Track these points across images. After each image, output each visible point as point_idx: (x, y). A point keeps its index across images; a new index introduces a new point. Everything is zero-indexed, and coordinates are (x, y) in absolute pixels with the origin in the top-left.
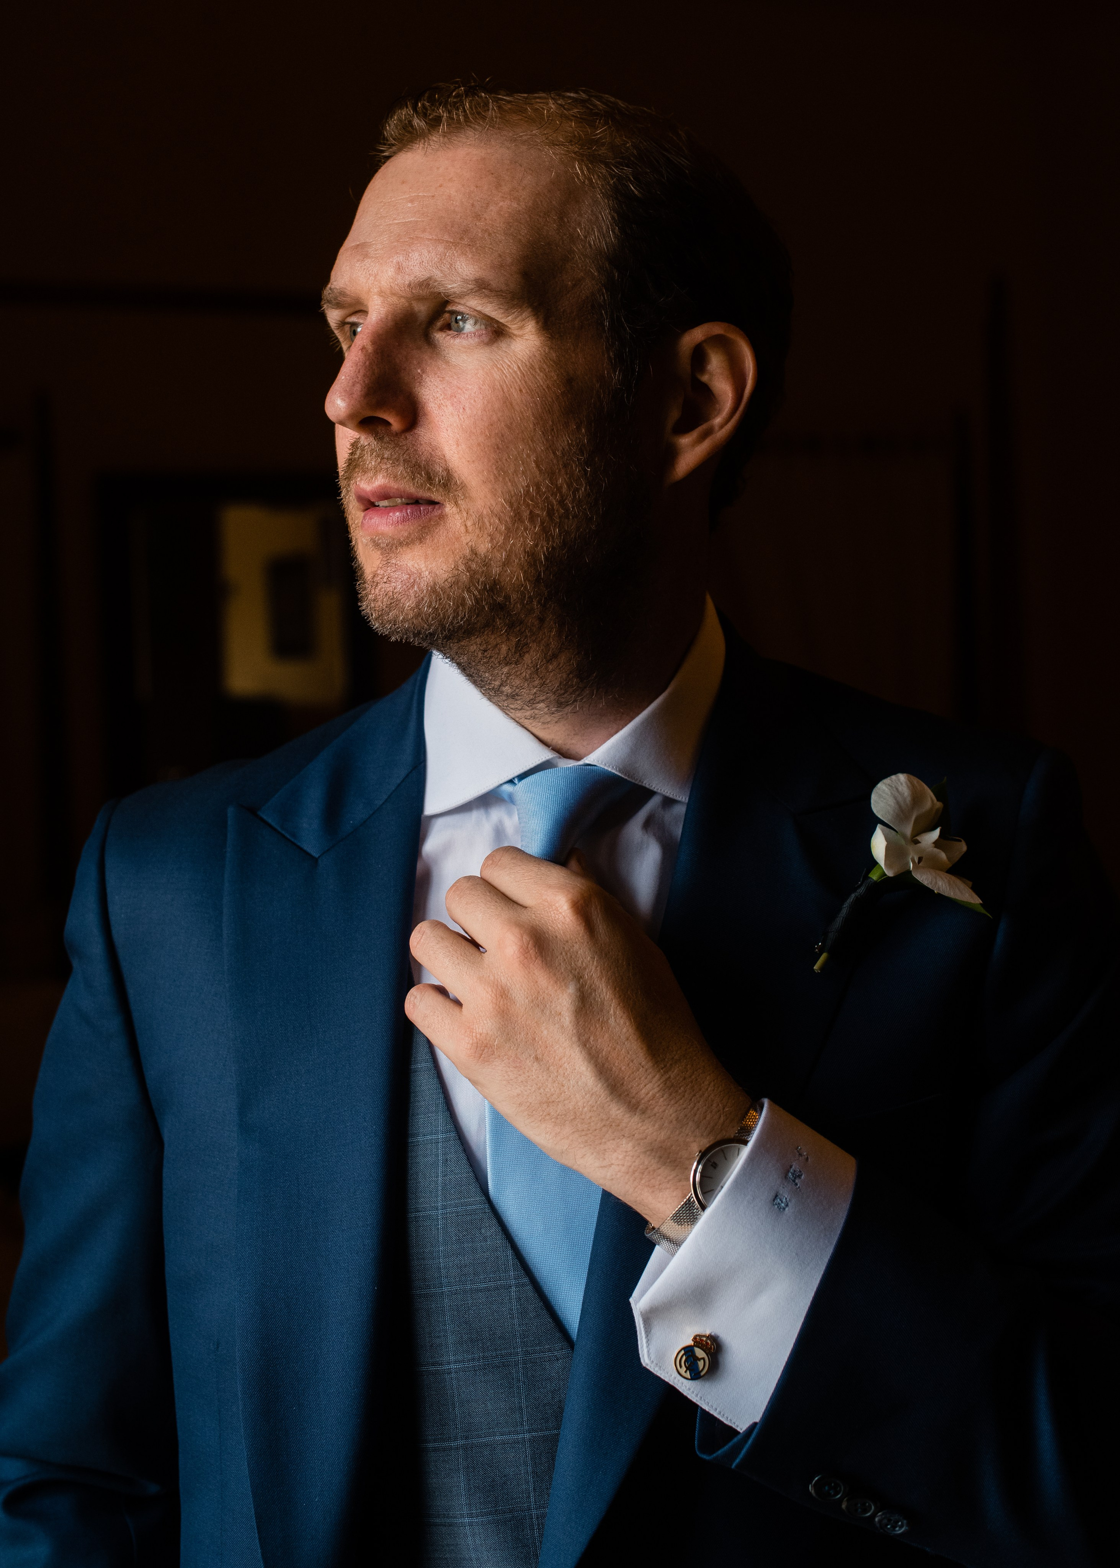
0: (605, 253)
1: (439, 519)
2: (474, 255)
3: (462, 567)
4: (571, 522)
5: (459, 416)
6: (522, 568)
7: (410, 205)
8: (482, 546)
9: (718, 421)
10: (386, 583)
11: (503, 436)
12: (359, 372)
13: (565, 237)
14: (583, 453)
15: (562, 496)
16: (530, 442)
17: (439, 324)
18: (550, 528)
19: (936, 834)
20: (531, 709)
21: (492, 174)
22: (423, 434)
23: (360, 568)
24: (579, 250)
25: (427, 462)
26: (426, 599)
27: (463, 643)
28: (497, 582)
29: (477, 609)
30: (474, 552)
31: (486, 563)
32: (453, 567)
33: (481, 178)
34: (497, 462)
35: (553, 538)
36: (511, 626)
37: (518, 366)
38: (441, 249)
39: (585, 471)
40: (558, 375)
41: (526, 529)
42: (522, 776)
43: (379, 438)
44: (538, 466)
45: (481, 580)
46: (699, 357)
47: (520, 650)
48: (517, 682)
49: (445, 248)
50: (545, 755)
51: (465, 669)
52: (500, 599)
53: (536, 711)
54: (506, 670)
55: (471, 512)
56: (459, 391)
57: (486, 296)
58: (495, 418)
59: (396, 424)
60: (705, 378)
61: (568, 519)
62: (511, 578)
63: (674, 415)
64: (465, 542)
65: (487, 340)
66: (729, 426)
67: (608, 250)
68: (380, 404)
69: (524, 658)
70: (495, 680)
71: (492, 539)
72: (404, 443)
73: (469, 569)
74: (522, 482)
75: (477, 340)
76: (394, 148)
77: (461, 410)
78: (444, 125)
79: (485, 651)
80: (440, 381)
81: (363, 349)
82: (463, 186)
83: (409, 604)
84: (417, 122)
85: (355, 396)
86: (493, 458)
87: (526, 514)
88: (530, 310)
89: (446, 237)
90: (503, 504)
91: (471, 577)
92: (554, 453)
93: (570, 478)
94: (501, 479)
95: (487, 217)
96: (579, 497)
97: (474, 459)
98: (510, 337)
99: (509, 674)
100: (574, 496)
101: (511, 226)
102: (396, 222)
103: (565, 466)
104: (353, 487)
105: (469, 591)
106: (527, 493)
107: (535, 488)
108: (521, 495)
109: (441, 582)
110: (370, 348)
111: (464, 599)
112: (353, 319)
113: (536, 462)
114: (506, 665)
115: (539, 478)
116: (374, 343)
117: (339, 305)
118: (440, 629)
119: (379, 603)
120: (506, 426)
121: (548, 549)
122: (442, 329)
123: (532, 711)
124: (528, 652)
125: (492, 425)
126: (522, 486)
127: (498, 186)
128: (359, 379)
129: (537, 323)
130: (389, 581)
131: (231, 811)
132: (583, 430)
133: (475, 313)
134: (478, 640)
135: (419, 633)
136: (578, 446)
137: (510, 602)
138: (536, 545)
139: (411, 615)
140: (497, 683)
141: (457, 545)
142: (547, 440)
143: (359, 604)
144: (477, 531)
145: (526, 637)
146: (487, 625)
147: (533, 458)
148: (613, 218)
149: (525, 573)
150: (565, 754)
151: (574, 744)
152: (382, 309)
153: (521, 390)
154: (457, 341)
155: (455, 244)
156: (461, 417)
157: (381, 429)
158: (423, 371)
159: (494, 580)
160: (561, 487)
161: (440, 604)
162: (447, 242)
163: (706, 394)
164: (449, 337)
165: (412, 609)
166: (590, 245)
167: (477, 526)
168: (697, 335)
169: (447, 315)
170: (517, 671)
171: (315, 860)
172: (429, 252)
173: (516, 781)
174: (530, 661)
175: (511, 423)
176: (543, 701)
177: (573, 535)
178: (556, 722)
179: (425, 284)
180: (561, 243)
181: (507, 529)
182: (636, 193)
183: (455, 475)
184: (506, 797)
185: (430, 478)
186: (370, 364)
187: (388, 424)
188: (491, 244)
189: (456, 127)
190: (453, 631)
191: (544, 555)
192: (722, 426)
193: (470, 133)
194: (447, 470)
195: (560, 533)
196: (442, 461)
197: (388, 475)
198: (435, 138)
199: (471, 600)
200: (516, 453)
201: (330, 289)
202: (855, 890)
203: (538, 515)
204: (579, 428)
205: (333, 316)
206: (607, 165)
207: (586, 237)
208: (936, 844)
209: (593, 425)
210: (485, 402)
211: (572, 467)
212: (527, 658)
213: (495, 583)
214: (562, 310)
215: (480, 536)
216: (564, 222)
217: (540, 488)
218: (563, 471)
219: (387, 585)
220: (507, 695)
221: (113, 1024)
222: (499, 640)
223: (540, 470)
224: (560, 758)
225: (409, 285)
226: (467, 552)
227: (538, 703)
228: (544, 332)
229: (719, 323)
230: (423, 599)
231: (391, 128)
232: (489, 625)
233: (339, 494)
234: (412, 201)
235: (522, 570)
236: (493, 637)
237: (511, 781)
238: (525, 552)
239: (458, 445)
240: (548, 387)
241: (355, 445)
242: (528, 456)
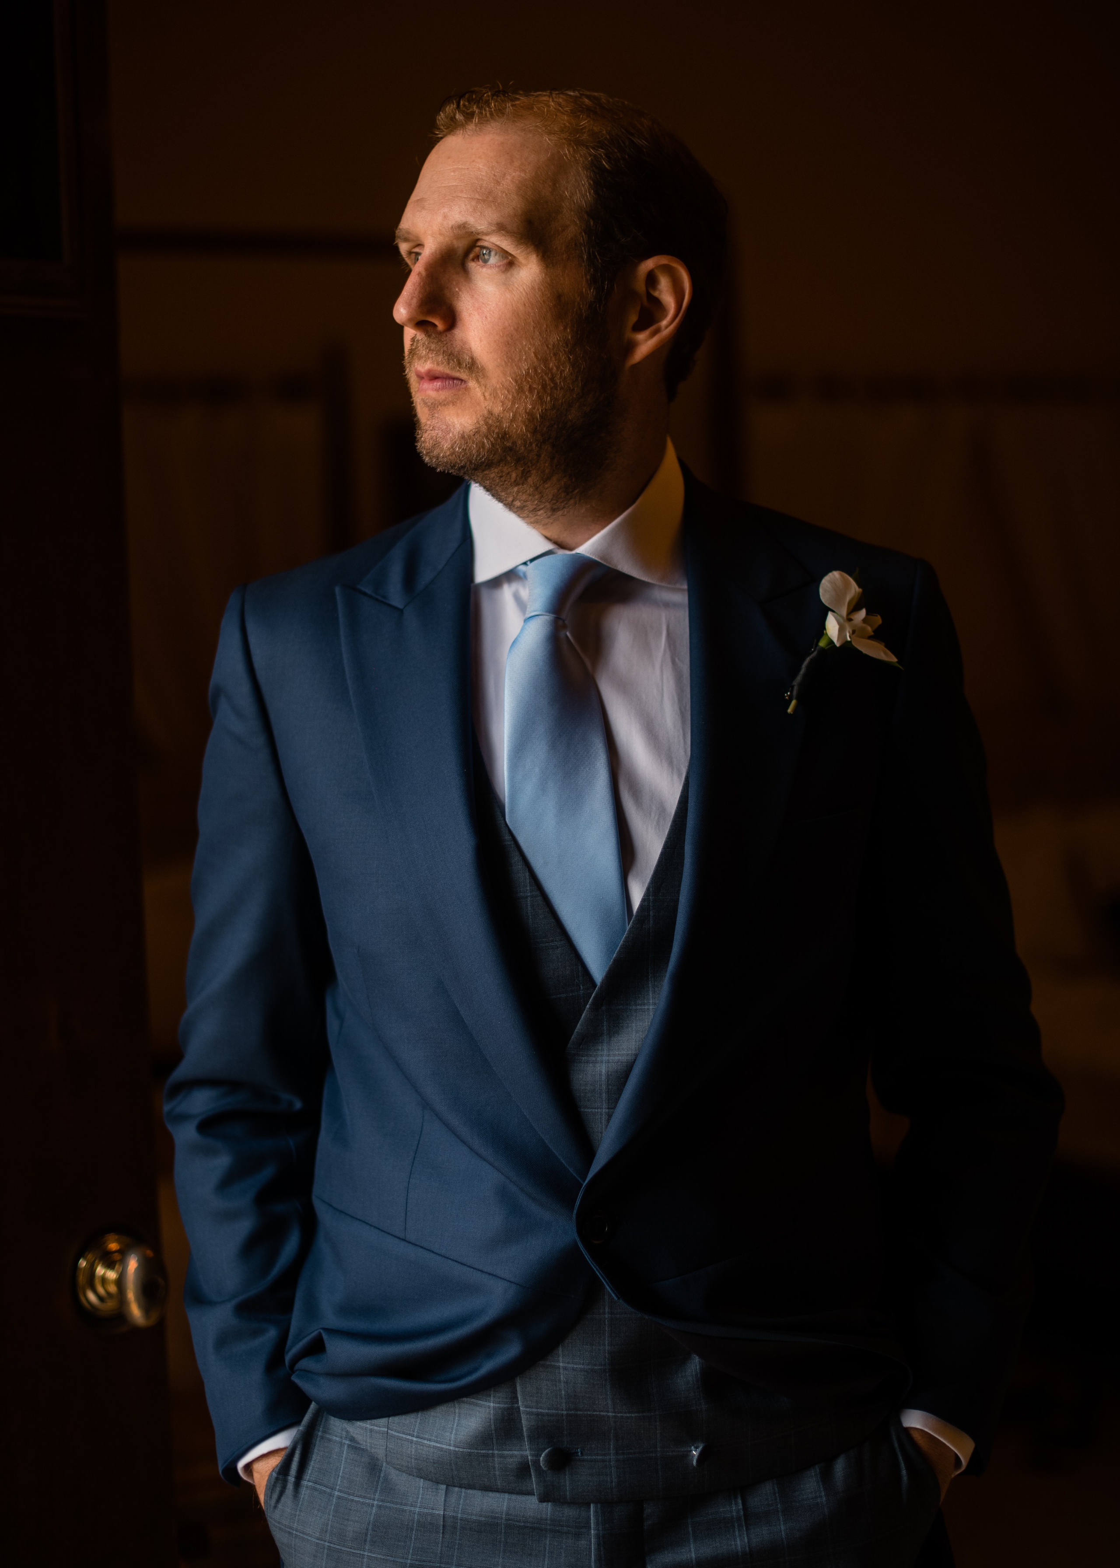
0: (584, 208)
1: (465, 390)
2: (497, 208)
3: (482, 423)
4: (558, 392)
5: (482, 322)
6: (524, 423)
7: (452, 174)
8: (496, 409)
9: (664, 323)
10: (432, 430)
11: (512, 336)
12: (416, 290)
13: (557, 197)
14: (568, 346)
15: (552, 375)
16: (531, 340)
17: (471, 256)
18: (543, 397)
19: (863, 613)
20: (535, 516)
21: (508, 154)
22: (458, 333)
23: (418, 421)
24: (566, 206)
25: (459, 352)
26: (457, 442)
27: (485, 473)
28: (507, 432)
29: (493, 450)
30: (490, 413)
31: (499, 420)
32: (476, 422)
33: (500, 157)
34: (507, 353)
35: (546, 403)
36: (518, 461)
37: (524, 289)
38: (474, 203)
39: (569, 358)
40: (551, 293)
41: (526, 397)
42: (532, 560)
43: (428, 335)
44: (536, 356)
45: (495, 431)
46: (652, 280)
47: (525, 475)
48: (524, 497)
49: (477, 203)
50: (549, 546)
51: (488, 489)
52: (509, 444)
53: (538, 517)
54: (516, 489)
55: (488, 386)
56: (483, 305)
57: (503, 235)
58: (506, 324)
59: (440, 325)
60: (656, 294)
61: (557, 390)
62: (517, 430)
63: (633, 318)
64: (484, 406)
65: (504, 269)
66: (672, 327)
67: (586, 206)
68: (431, 312)
69: (528, 481)
70: (509, 497)
71: (503, 405)
72: (445, 339)
73: (487, 423)
74: (525, 366)
75: (497, 269)
76: (444, 133)
77: (484, 318)
78: (476, 119)
79: (501, 477)
80: (471, 297)
81: (419, 274)
82: (488, 162)
83: (446, 445)
84: (459, 117)
85: (412, 306)
86: (505, 350)
87: (526, 388)
88: (533, 247)
89: (477, 196)
90: (510, 381)
91: (489, 429)
92: (548, 347)
93: (558, 363)
94: (509, 364)
95: (504, 183)
96: (564, 375)
97: (491, 351)
98: (519, 266)
99: (518, 492)
100: (561, 375)
101: (520, 190)
102: (443, 185)
103: (555, 355)
104: (413, 369)
105: (487, 438)
106: (528, 373)
107: (533, 370)
108: (523, 375)
109: (467, 430)
110: (424, 273)
111: (483, 443)
112: (417, 250)
113: (534, 353)
114: (516, 486)
115: (536, 363)
116: (426, 269)
117: (406, 240)
118: (468, 463)
119: (428, 444)
120: (514, 329)
121: (542, 410)
122: (473, 260)
123: (536, 517)
124: (530, 476)
125: (504, 329)
126: (524, 369)
127: (512, 162)
128: (416, 294)
129: (537, 256)
130: (434, 429)
131: (337, 590)
132: (568, 330)
133: (496, 248)
134: (496, 470)
135: (454, 466)
136: (564, 341)
137: (516, 446)
138: (534, 408)
139: (448, 453)
140: (510, 499)
141: (478, 408)
142: (542, 338)
143: (416, 444)
144: (493, 399)
145: (528, 467)
146: (501, 460)
147: (533, 350)
148: (590, 184)
149: (526, 426)
150: (561, 545)
151: (566, 538)
152: (433, 246)
153: (525, 305)
154: (484, 270)
155: (484, 201)
156: (484, 323)
157: (430, 328)
158: (460, 290)
159: (505, 431)
160: (552, 369)
161: (468, 446)
162: (478, 199)
163: (657, 303)
164: (479, 267)
165: (449, 449)
166: (574, 202)
167: (492, 396)
168: (649, 264)
169: (477, 249)
170: (523, 490)
171: (401, 611)
172: (466, 205)
173: (529, 563)
174: (532, 483)
175: (518, 327)
176: (542, 509)
177: (560, 401)
178: (552, 523)
179: (463, 226)
180: (554, 202)
181: (514, 397)
182: (607, 166)
183: (478, 362)
184: (521, 575)
185: (459, 364)
186: (424, 284)
187: (435, 326)
188: (507, 201)
189: (483, 121)
190: (478, 465)
191: (540, 415)
192: (667, 327)
193: (494, 124)
194: (472, 358)
195: (551, 400)
196: (469, 352)
197: (433, 363)
198: (471, 127)
199: (489, 444)
200: (521, 347)
201: (400, 229)
202: (810, 654)
203: (535, 388)
204: (565, 329)
205: (404, 247)
206: (587, 147)
207: (571, 197)
208: (865, 621)
209: (575, 326)
210: (500, 313)
211: (559, 355)
212: (530, 480)
213: (505, 433)
214: (554, 247)
215: (495, 402)
216: (556, 187)
217: (537, 370)
218: (553, 359)
219: (433, 432)
220: (517, 508)
221: (259, 741)
222: (510, 470)
223: (537, 358)
224: (558, 549)
225: (452, 227)
226: (486, 412)
227: (539, 510)
228: (542, 263)
229: (665, 256)
230: (455, 442)
231: (441, 118)
232: (502, 460)
233: (404, 371)
234: (454, 171)
235: (524, 424)
236: (506, 467)
237: (525, 563)
238: (526, 413)
239: (481, 341)
240: (544, 301)
241: (413, 340)
242: (529, 349)
